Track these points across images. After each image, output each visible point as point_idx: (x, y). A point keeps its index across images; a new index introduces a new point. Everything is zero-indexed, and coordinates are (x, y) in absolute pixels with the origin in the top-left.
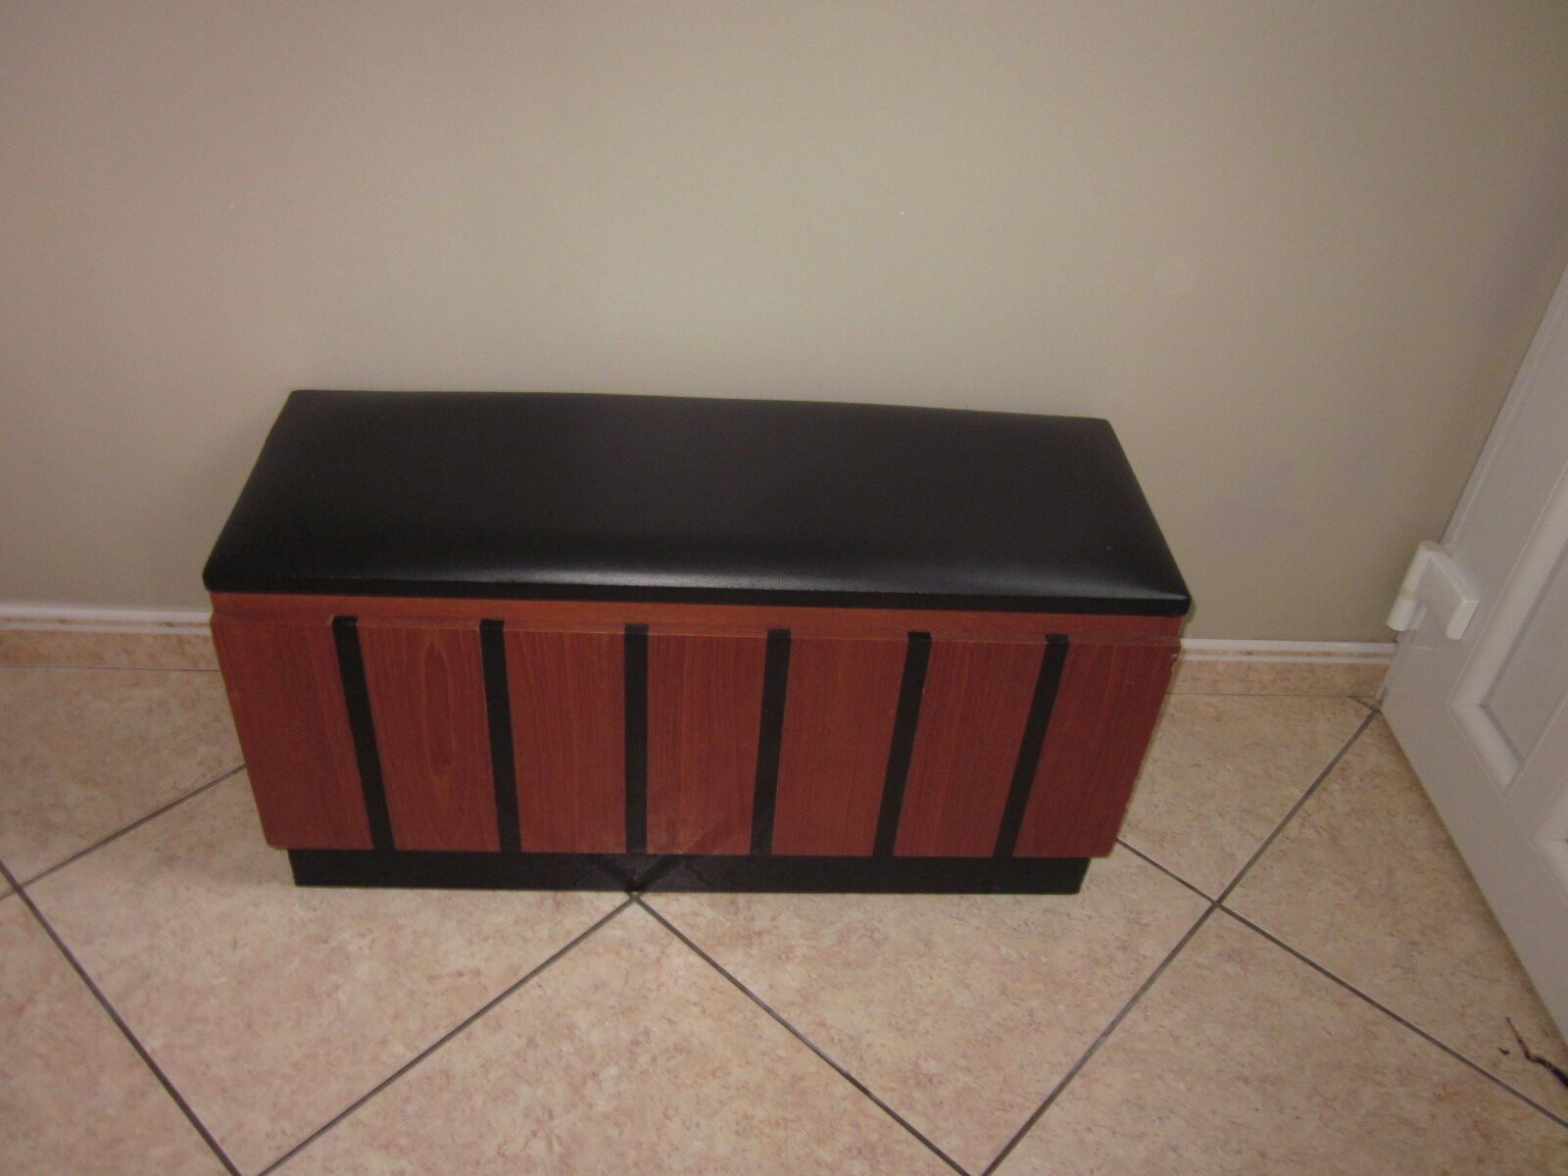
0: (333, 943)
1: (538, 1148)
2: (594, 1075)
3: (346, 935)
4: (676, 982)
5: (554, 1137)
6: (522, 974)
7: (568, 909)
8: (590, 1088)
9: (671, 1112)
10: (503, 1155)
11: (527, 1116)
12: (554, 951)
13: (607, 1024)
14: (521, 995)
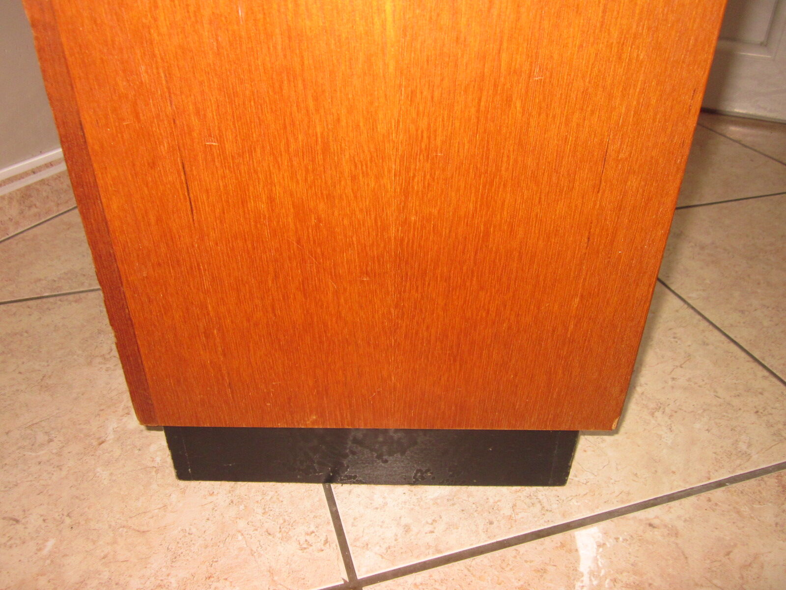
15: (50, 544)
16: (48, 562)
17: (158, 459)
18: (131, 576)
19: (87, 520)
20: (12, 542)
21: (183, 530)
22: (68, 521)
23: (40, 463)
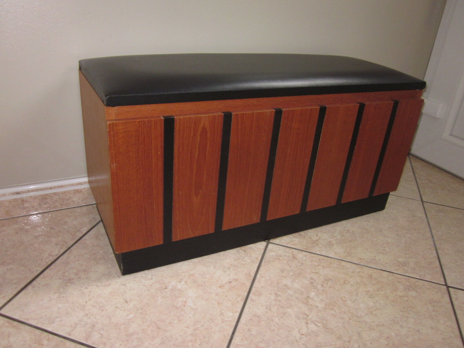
0: (170, 288)
1: (312, 327)
2: (308, 297)
3: (173, 283)
4: (306, 261)
5: (315, 322)
6: (253, 275)
7: (249, 251)
8: (311, 302)
9: (344, 299)
10: (303, 335)
11: (299, 318)
12: (257, 265)
13: (297, 281)
14: (258, 282)
15: (131, 316)
16: (127, 321)
17: (179, 304)
18: (146, 341)
19: (146, 314)
20: (122, 308)
21: (171, 335)
22: (140, 311)
23: (144, 285)
